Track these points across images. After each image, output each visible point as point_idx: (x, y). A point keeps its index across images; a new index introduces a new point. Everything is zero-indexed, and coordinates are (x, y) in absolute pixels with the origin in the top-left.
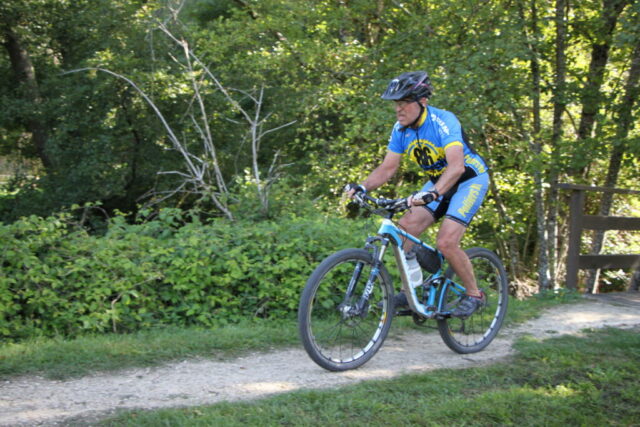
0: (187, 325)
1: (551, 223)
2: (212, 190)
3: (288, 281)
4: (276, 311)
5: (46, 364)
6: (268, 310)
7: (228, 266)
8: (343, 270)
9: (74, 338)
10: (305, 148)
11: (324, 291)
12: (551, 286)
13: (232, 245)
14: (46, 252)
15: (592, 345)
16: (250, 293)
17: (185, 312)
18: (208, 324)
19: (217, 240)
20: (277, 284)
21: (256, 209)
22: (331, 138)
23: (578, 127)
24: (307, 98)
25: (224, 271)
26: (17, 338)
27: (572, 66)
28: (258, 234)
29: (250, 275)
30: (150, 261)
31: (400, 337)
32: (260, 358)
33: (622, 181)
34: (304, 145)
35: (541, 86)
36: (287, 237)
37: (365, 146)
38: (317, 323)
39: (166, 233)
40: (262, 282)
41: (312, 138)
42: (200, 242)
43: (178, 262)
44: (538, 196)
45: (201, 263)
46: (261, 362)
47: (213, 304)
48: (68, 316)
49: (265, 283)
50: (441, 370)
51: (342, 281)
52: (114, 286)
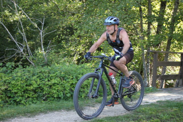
0: (17, 105)
1: (148, 64)
2: (26, 55)
3: (54, 87)
4: (50, 98)
6: (47, 98)
7: (32, 83)
8: (74, 83)
10: (60, 39)
11: (67, 91)
12: (148, 86)
13: (34, 75)
15: (161, 106)
16: (40, 92)
17: (16, 100)
18: (25, 104)
19: (27, 74)
20: (50, 89)
21: (43, 62)
22: (70, 35)
23: (156, 30)
24: (61, 21)
25: (31, 85)
27: (154, 9)
28: (43, 71)
29: (40, 86)
30: (3, 82)
31: (94, 106)
32: (44, 115)
33: (171, 48)
34: (60, 38)
35: (143, 16)
36: (54, 72)
37: (82, 38)
38: (65, 102)
39: (9, 71)
40: (44, 88)
41: (63, 35)
42: (21, 74)
43: (13, 82)
44: (143, 55)
45: (22, 82)
46: (44, 117)
47: (26, 97)
49: (46, 89)
50: (108, 117)
51: (73, 87)
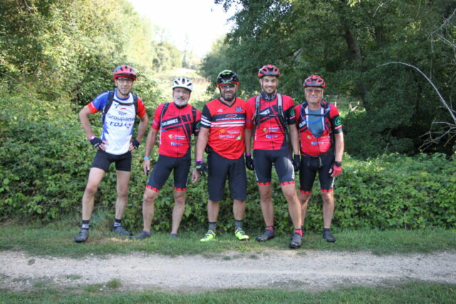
0: (447, 227)
5: (372, 246)
9: (383, 230)
14: (370, 180)
17: (446, 219)
26: (356, 227)
48: (381, 218)
52: (405, 203)
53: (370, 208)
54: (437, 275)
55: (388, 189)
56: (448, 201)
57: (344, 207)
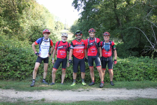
2: (156, 50)
5: (126, 87)
9: (130, 81)
14: (125, 65)
26: (121, 80)
48: (129, 78)
52: (137, 73)
53: (126, 74)
54: (147, 96)
55: (131, 68)
56: (150, 72)
57: (117, 74)
